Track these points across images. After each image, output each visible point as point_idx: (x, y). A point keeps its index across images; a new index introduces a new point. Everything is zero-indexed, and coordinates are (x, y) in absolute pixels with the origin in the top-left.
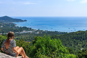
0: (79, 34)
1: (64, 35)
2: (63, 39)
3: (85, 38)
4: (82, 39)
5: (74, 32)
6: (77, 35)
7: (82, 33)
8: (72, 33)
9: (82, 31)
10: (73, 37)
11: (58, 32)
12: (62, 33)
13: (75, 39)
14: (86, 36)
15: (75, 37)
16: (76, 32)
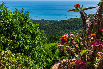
0: (71, 22)
1: (53, 25)
2: (52, 29)
3: (78, 27)
4: (75, 28)
5: (65, 20)
6: (69, 23)
7: (75, 21)
8: (63, 21)
9: (76, 18)
10: (64, 26)
11: (46, 20)
12: (51, 21)
13: (66, 29)
14: (79, 25)
15: (67, 26)
16: (68, 20)
